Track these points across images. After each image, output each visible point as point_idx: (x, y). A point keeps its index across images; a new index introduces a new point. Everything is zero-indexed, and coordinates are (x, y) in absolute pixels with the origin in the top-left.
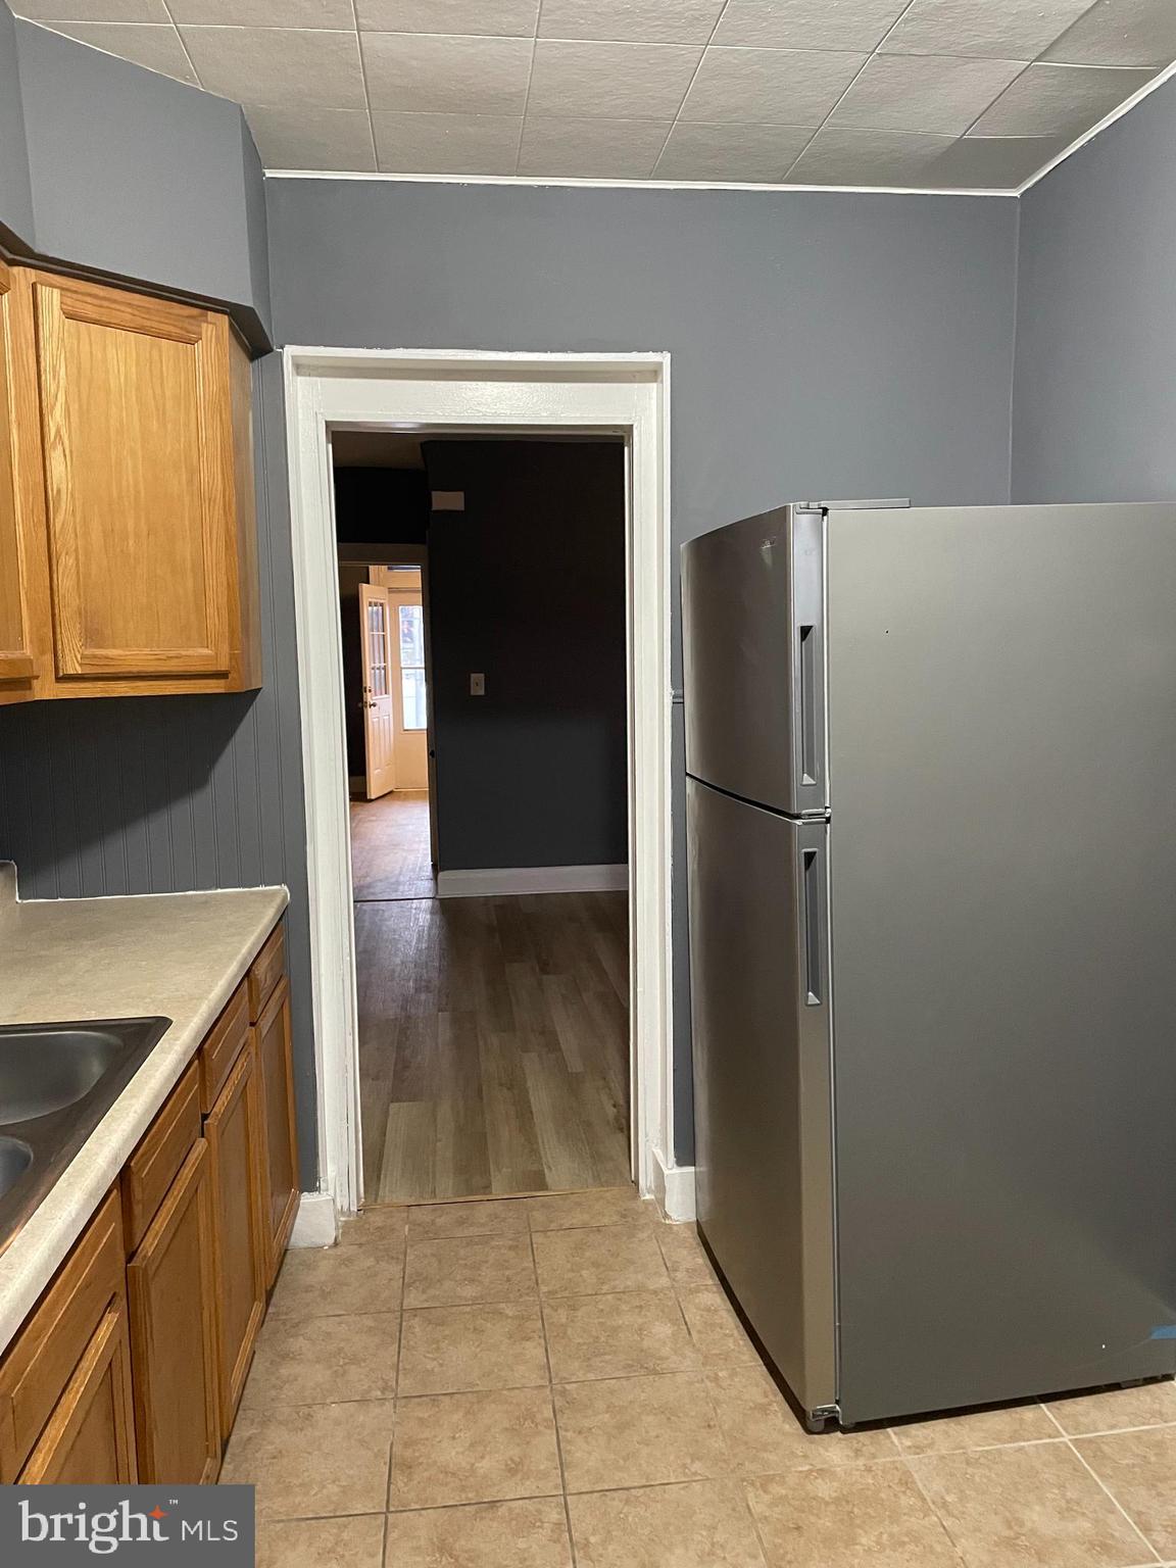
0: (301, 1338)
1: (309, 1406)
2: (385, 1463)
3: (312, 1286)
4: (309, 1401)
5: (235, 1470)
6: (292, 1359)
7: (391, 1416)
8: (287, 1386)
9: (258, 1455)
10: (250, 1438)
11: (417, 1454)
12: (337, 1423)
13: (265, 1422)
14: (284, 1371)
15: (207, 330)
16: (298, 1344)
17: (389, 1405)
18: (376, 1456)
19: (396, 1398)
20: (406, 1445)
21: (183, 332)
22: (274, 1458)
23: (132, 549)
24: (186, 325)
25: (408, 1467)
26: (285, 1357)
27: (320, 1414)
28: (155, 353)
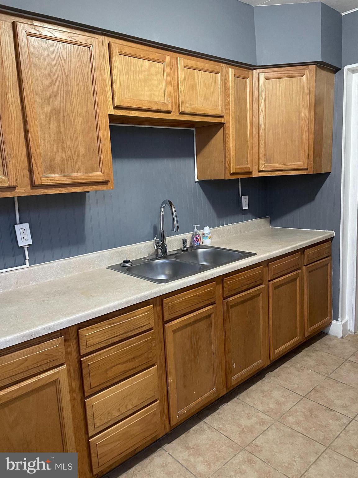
0: (315, 354)
1: (305, 368)
2: (312, 388)
3: (327, 344)
4: (305, 367)
5: (278, 371)
6: (309, 357)
7: (323, 380)
8: (303, 362)
9: (285, 371)
10: (286, 367)
11: (322, 390)
12: (308, 374)
13: (292, 366)
14: (305, 358)
15: (307, 72)
16: (314, 355)
17: (324, 378)
18: (312, 385)
19: (328, 377)
20: (321, 387)
21: (300, 74)
22: (289, 373)
23: (280, 137)
24: (300, 72)
25: (317, 391)
26: (308, 356)
27: (306, 370)
28: (291, 82)
